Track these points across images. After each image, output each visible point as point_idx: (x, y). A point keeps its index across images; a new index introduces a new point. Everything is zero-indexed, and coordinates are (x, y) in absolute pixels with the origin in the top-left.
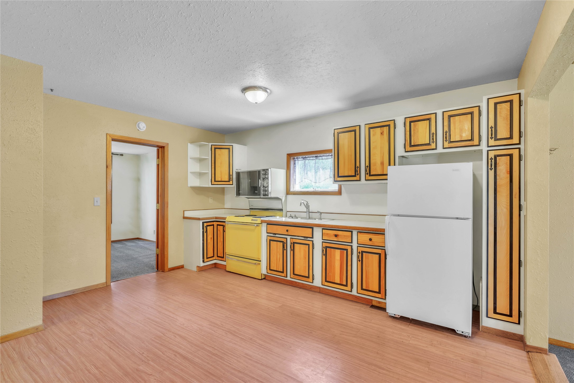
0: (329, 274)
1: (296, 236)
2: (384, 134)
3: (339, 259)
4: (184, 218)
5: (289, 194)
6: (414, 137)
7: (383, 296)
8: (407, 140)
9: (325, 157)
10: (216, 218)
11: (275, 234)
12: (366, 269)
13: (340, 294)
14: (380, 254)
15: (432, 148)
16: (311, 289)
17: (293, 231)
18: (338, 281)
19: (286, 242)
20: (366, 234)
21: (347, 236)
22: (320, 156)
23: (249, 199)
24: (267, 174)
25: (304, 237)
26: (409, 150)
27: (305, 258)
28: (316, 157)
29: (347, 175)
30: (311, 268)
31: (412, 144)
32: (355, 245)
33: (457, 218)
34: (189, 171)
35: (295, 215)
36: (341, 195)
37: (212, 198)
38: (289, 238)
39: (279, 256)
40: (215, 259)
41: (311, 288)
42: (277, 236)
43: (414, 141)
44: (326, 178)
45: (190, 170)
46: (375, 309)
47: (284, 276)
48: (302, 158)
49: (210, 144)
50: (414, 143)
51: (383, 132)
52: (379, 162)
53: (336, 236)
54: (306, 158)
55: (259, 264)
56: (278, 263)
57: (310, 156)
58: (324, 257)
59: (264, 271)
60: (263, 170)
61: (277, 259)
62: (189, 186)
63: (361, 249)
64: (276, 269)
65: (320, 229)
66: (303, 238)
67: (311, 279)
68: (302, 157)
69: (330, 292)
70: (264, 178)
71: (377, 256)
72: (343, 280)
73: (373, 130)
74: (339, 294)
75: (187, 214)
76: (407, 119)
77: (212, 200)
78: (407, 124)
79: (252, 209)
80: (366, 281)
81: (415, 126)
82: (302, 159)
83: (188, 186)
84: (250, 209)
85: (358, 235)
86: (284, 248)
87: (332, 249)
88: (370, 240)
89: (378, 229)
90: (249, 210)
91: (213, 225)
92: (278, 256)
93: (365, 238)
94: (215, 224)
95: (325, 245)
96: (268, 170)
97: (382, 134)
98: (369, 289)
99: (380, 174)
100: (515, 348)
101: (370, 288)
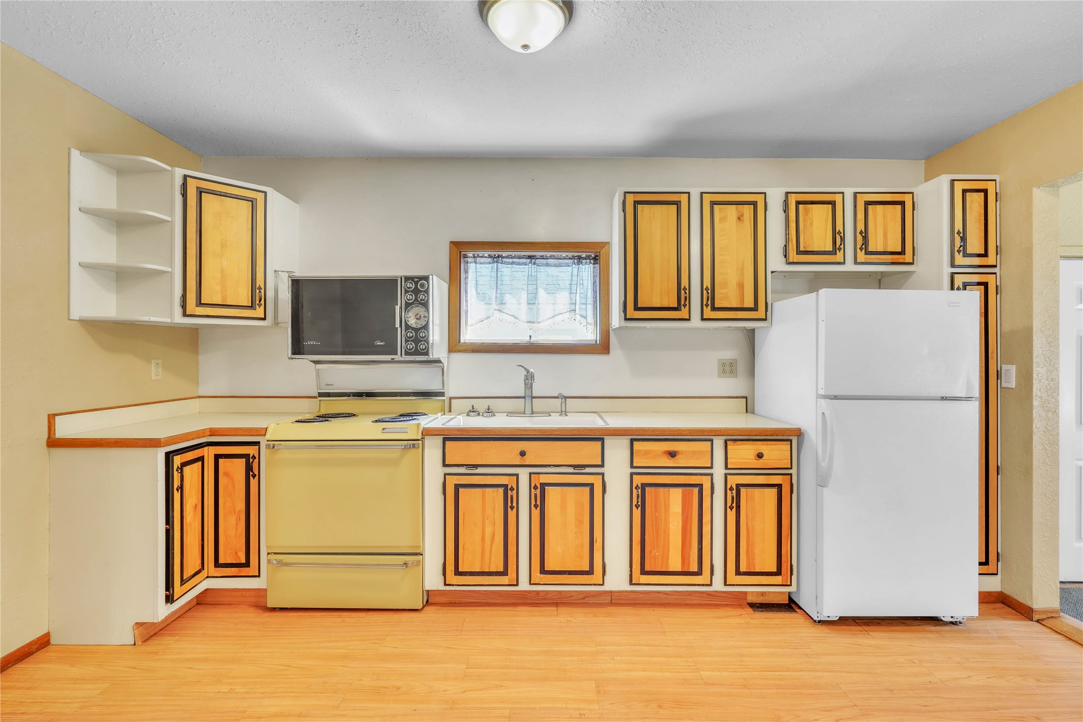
0: (651, 552)
1: (549, 466)
2: (743, 221)
3: (680, 511)
4: (54, 443)
5: (459, 351)
6: (804, 234)
7: (787, 579)
8: (792, 240)
9: (556, 261)
10: (213, 432)
11: (476, 466)
12: (747, 525)
13: (669, 596)
14: (779, 487)
15: (838, 261)
16: (587, 599)
17: (537, 452)
18: (675, 564)
19: (515, 487)
20: (747, 444)
21: (699, 452)
22: (542, 257)
23: (319, 366)
24: (422, 291)
25: (575, 466)
26: (795, 261)
27: (581, 522)
28: (530, 257)
29: (659, 305)
30: (597, 546)
31: (802, 249)
32: (719, 471)
33: (943, 399)
34: (75, 259)
35: (489, 406)
36: (608, 353)
37: (160, 362)
38: (524, 473)
39: (490, 529)
40: (208, 577)
41: (584, 598)
42: (480, 470)
43: (805, 243)
44: (557, 313)
45: (76, 257)
46: (768, 611)
47: (507, 583)
48: (490, 256)
49: (179, 172)
50: (804, 247)
51: (742, 215)
52: (733, 282)
53: (672, 454)
54: (504, 257)
55: (418, 563)
56: (487, 549)
57: (514, 254)
58: (637, 513)
59: (433, 580)
60: (407, 279)
61: (483, 539)
62: (76, 314)
63: (733, 481)
64: (481, 568)
65: (625, 442)
66: (571, 470)
67: (597, 576)
68: (490, 253)
69: (641, 596)
70: (412, 303)
71: (774, 491)
72: (691, 560)
73: (720, 209)
74: (665, 596)
75: (66, 428)
76: (791, 196)
77: (160, 370)
78: (792, 206)
79: (328, 395)
80: (747, 552)
81: (807, 212)
82: (490, 260)
83: (72, 318)
84: (321, 395)
85: (729, 447)
86: (509, 503)
87: (661, 490)
88: (760, 456)
89: (777, 430)
90: (315, 397)
91: (201, 459)
92: (488, 531)
93: (743, 454)
94: (209, 453)
95: (638, 480)
96: (426, 278)
97: (739, 219)
98: (755, 569)
99: (735, 306)
100: (1014, 619)
101: (757, 568)
